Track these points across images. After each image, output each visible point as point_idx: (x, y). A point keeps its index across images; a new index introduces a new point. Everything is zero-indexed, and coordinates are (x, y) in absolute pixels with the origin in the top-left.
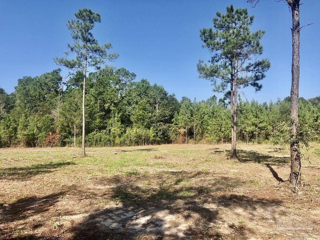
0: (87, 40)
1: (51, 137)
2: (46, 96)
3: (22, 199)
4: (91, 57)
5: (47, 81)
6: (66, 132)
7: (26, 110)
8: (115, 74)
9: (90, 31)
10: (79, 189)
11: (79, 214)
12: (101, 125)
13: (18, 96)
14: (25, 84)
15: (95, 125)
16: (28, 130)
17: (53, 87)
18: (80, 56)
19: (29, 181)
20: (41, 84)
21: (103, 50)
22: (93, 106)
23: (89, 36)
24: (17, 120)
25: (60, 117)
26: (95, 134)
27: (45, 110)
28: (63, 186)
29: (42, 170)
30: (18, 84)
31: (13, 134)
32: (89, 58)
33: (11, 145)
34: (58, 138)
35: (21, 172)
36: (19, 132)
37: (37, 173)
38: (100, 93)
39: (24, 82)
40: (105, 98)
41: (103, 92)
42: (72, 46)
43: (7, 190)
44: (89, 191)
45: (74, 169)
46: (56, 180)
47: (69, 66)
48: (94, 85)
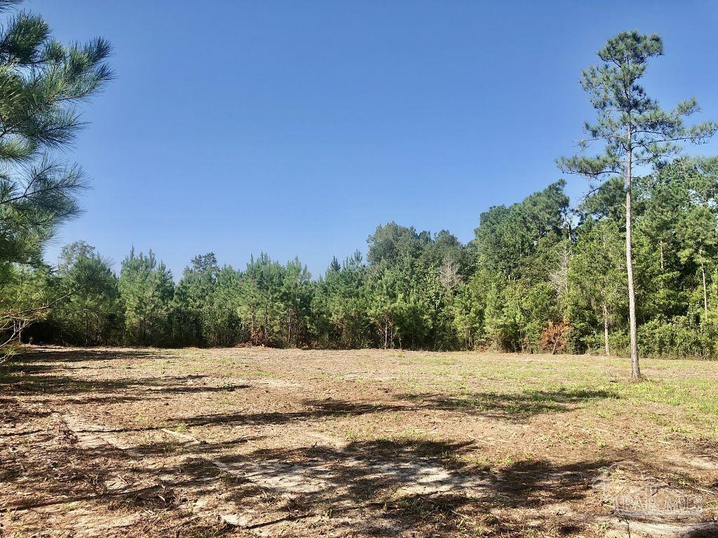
0: (629, 105)
1: (552, 332)
2: (535, 243)
3: (522, 462)
4: (641, 143)
5: (536, 210)
6: (584, 320)
7: (498, 276)
8: (701, 172)
9: (636, 83)
10: (645, 460)
11: (659, 522)
12: (670, 304)
13: (481, 247)
14: (494, 221)
15: (654, 303)
16: (505, 316)
17: (549, 223)
18: (614, 144)
19: (527, 426)
20: (524, 218)
21: (672, 119)
22: (645, 259)
23: (636, 95)
24: (482, 295)
25: (569, 288)
26: (656, 326)
27: (535, 272)
28: (603, 447)
29: (547, 403)
30: (481, 224)
31: (478, 324)
32: (636, 145)
33: (475, 346)
34: (567, 333)
35: (505, 403)
36: (487, 321)
37: (539, 410)
38: (665, 226)
39: (492, 218)
40: (678, 236)
41: (671, 222)
42: (594, 125)
43: (489, 439)
44: (674, 469)
45: (619, 408)
46: (583, 430)
47: (591, 172)
48: (647, 205)
